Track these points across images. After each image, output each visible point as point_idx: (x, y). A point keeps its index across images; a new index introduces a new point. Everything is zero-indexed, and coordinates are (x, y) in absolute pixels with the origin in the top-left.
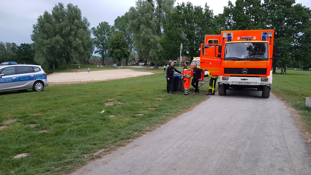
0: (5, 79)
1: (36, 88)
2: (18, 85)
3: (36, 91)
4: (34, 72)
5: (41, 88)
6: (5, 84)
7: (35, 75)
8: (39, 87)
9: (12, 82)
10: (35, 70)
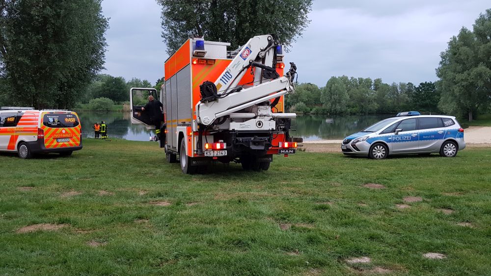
0: (402, 136)
1: (445, 152)
2: (419, 145)
3: (445, 156)
4: (444, 126)
5: (454, 152)
6: (401, 143)
7: (444, 131)
8: (450, 150)
9: (411, 141)
10: (445, 123)
